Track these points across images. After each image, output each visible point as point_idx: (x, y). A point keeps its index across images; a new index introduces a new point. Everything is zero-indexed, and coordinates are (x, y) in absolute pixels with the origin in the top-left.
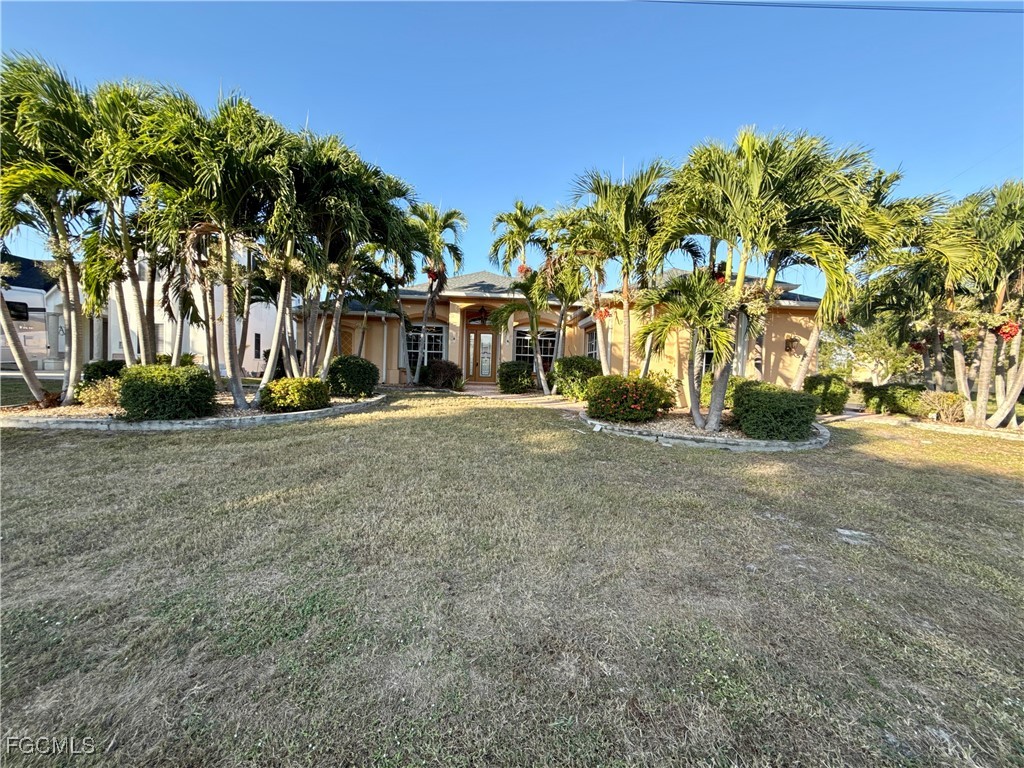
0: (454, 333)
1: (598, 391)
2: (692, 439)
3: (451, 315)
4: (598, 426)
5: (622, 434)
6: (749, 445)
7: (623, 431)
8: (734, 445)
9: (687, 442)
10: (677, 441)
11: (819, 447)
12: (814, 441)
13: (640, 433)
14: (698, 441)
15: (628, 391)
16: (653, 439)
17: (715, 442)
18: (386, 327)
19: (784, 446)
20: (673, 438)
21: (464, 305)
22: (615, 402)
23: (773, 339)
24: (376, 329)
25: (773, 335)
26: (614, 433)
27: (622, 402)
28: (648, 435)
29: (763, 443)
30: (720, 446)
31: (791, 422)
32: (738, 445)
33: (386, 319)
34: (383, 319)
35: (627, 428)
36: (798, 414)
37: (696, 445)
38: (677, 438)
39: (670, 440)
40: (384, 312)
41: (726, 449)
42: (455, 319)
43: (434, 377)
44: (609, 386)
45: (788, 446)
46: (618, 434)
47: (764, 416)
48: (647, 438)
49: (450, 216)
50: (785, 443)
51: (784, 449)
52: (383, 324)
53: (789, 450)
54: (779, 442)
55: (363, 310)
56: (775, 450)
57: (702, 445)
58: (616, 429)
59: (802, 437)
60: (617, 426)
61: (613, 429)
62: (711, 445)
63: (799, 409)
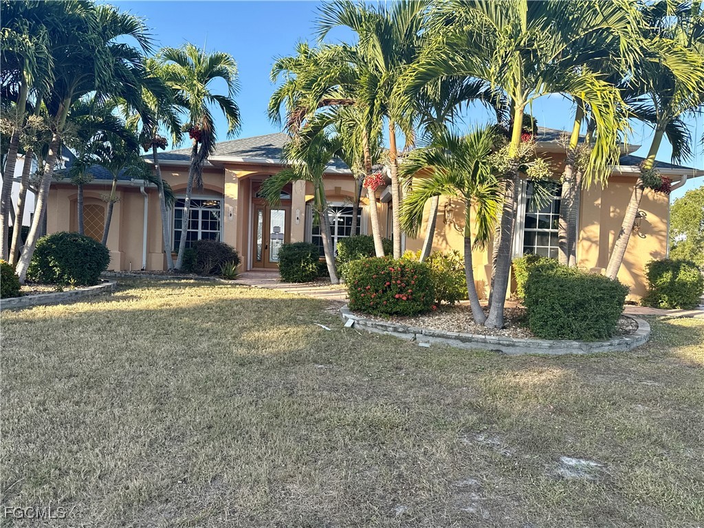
0: (231, 208)
1: (358, 276)
2: (457, 338)
3: (227, 185)
4: (350, 319)
5: (375, 330)
6: (528, 346)
7: (376, 326)
8: (508, 345)
9: (450, 342)
10: (439, 340)
11: (624, 349)
12: (617, 342)
13: (395, 330)
14: (464, 340)
15: (391, 277)
16: (409, 337)
17: (485, 341)
18: (146, 200)
19: (574, 347)
20: (433, 335)
21: (244, 173)
22: (377, 291)
23: (612, 215)
24: (134, 201)
25: (612, 209)
26: (367, 329)
27: (385, 291)
28: (404, 332)
29: (546, 343)
30: (491, 347)
31: (585, 317)
32: (513, 345)
33: (147, 190)
34: (142, 189)
35: (381, 323)
36: (594, 305)
37: (462, 345)
38: (439, 336)
39: (430, 339)
40: (142, 181)
41: (498, 351)
42: (232, 190)
43: (200, 262)
44: (369, 271)
45: (580, 348)
46: (370, 330)
47: (553, 309)
48: (404, 336)
49: (215, 61)
50: (576, 344)
51: (575, 352)
52: (144, 196)
53: (581, 353)
54: (568, 343)
55: (110, 178)
56: (561, 352)
57: (468, 345)
58: (369, 323)
59: (599, 337)
60: (372, 321)
61: (365, 325)
62: (480, 346)
63: (597, 299)
